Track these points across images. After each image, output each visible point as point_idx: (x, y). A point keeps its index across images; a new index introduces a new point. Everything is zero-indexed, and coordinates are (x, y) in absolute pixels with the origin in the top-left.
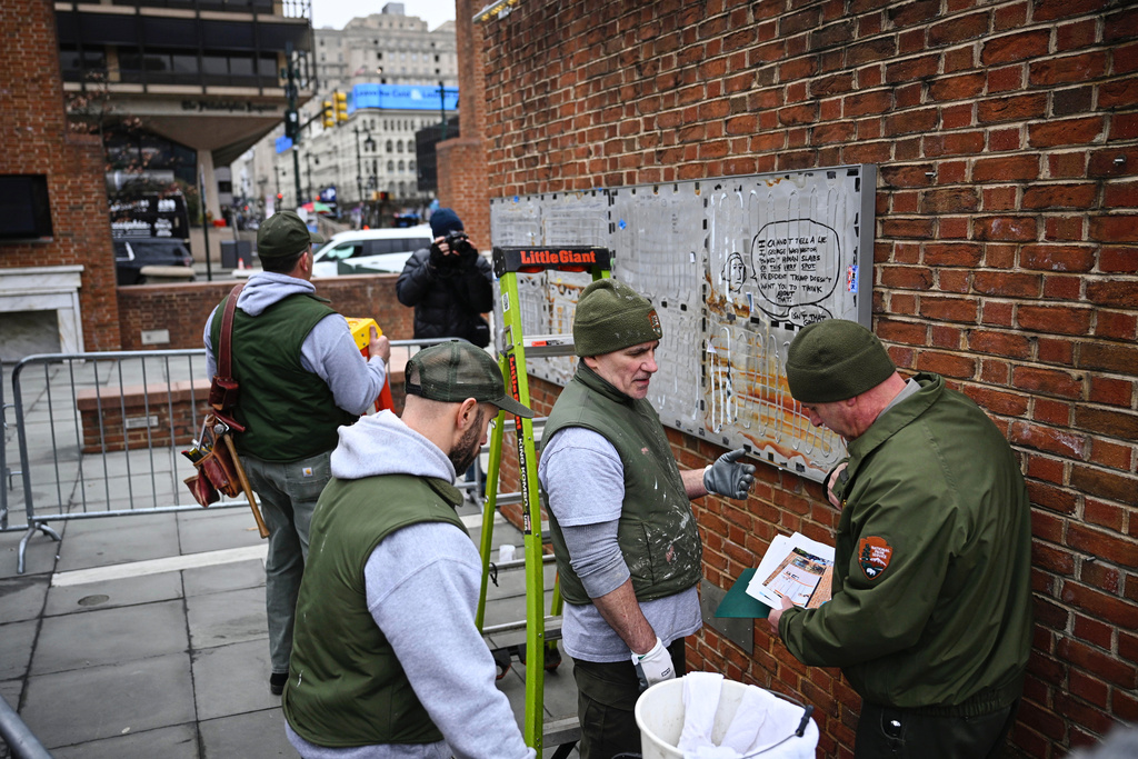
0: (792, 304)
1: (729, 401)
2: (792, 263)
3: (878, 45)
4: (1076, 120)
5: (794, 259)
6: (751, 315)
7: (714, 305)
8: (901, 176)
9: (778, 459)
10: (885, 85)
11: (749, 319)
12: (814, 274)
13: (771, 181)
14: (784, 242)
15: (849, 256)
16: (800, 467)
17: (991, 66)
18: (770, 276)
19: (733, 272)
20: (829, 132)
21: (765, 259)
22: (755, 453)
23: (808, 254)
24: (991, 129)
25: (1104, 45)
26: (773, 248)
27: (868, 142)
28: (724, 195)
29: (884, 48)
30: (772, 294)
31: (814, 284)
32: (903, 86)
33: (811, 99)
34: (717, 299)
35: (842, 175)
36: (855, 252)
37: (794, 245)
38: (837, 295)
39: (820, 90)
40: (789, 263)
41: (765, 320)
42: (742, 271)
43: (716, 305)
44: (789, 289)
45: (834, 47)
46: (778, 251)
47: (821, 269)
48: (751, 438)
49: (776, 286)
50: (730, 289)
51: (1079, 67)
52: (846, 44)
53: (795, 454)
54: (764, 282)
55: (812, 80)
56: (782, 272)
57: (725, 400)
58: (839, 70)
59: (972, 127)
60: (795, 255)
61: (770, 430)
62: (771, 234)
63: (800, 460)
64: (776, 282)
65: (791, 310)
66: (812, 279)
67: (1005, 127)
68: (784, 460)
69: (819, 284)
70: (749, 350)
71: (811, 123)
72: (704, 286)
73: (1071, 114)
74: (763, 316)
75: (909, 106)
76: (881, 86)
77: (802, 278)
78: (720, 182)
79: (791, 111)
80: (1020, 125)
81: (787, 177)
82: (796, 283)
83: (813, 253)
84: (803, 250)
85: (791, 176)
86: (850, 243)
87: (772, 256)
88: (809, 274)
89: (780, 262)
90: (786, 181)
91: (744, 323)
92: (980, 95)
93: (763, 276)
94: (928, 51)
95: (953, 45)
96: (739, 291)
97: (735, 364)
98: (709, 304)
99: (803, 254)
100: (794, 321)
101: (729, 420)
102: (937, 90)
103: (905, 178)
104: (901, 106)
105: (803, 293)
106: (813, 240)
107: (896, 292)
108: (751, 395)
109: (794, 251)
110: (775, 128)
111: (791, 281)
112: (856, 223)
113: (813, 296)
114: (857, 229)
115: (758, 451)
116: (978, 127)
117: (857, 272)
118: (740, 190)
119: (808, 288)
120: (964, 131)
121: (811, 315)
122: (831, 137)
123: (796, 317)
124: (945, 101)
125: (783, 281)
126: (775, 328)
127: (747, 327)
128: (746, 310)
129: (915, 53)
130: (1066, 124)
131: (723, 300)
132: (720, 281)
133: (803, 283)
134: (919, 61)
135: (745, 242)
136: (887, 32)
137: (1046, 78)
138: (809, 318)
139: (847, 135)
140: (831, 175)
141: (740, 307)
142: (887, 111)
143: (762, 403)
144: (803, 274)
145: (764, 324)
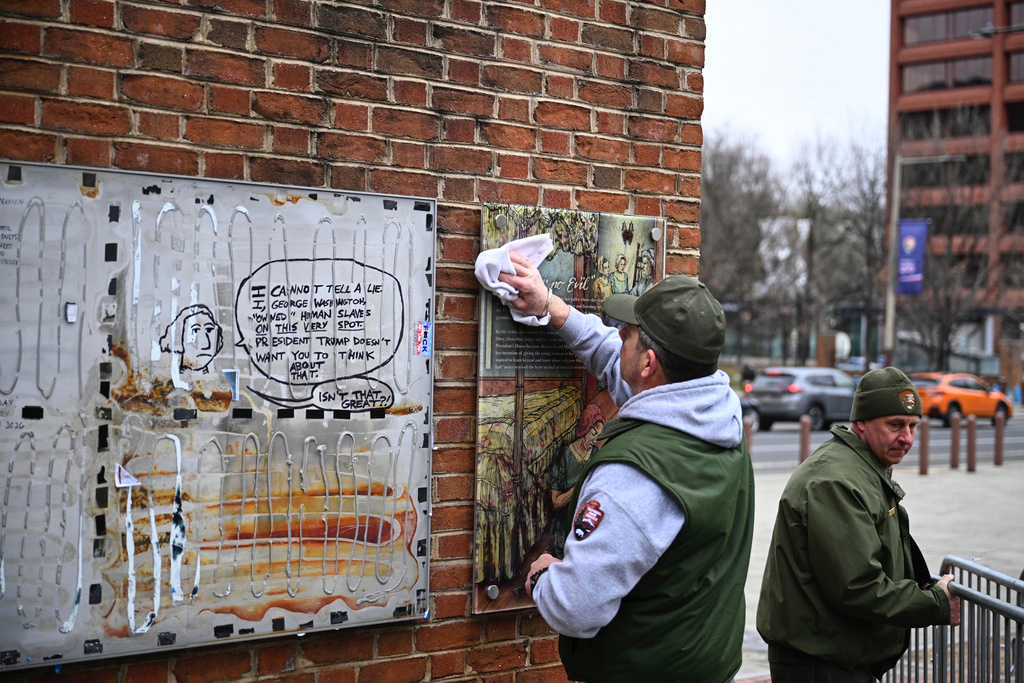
0: (320, 379)
1: (176, 565)
2: (321, 320)
3: (423, 60)
4: (611, 194)
5: (323, 314)
6: (232, 406)
7: (133, 399)
8: (452, 219)
9: (293, 623)
10: (430, 109)
11: (228, 413)
12: (360, 335)
13: (280, 198)
14: (306, 289)
15: (418, 310)
16: (338, 617)
17: (544, 127)
18: (275, 342)
19: (190, 337)
20: (347, 144)
21: (264, 314)
22: (242, 632)
23: (349, 308)
24: (547, 186)
25: (628, 139)
26: (282, 298)
27: (406, 170)
28: (168, 206)
29: (431, 66)
30: (279, 370)
31: (360, 348)
32: (455, 118)
33: (317, 93)
34: (146, 387)
35: (406, 207)
36: (428, 305)
37: (324, 294)
38: (400, 362)
39: (333, 86)
40: (314, 320)
41: (267, 411)
42: (213, 335)
43: (141, 400)
44: (314, 358)
45: (356, 38)
46: (292, 303)
47: (372, 329)
48: (232, 611)
49: (289, 356)
50: (182, 367)
51: (612, 151)
52: (375, 41)
53: (328, 600)
54: (263, 350)
55: (321, 68)
56: (301, 334)
57: (167, 565)
58: (365, 70)
59: (528, 181)
60: (326, 309)
61: (278, 582)
62: (277, 276)
63: (338, 606)
64: (288, 349)
65: (318, 390)
66: (357, 341)
67: (559, 188)
68: (305, 618)
69: (369, 349)
70: (227, 465)
71: (316, 126)
72: (105, 368)
73: (606, 188)
74: (260, 405)
75: (460, 141)
76: (425, 108)
77: (336, 342)
78: (158, 183)
79: (283, 102)
80: (570, 189)
81: (314, 197)
82: (328, 349)
83: (360, 306)
84: (340, 302)
85: (319, 195)
86: (420, 293)
87: (278, 310)
88: (351, 335)
89: (297, 318)
90: (311, 201)
91: (216, 421)
92: (534, 151)
93: (261, 341)
94: (481, 88)
95: (508, 92)
96: (205, 369)
97: (193, 495)
98: (120, 399)
99: (340, 307)
100: (323, 405)
101: (178, 597)
102: (492, 134)
103: (458, 221)
104: (452, 139)
105: (340, 363)
106: (358, 288)
107: (448, 354)
108: (234, 537)
109: (324, 303)
110: (247, 116)
111: (316, 346)
112: (428, 269)
113: (357, 366)
114: (429, 277)
115: (248, 625)
116: (532, 182)
117: (429, 331)
118: (211, 201)
119: (351, 355)
120: (521, 183)
121: (355, 393)
122: (352, 152)
123: (327, 398)
124: (500, 147)
125: (303, 348)
126: (285, 421)
127: (224, 425)
128: (221, 398)
129: (466, 86)
130: (603, 196)
131: (162, 389)
132: (156, 354)
133: (341, 348)
134: (474, 97)
135: (220, 288)
136: (432, 49)
137: (589, 152)
138: (351, 397)
139: (378, 155)
140: (390, 205)
141: (208, 394)
142: (433, 139)
143: (258, 544)
144: (340, 335)
145: (263, 417)
